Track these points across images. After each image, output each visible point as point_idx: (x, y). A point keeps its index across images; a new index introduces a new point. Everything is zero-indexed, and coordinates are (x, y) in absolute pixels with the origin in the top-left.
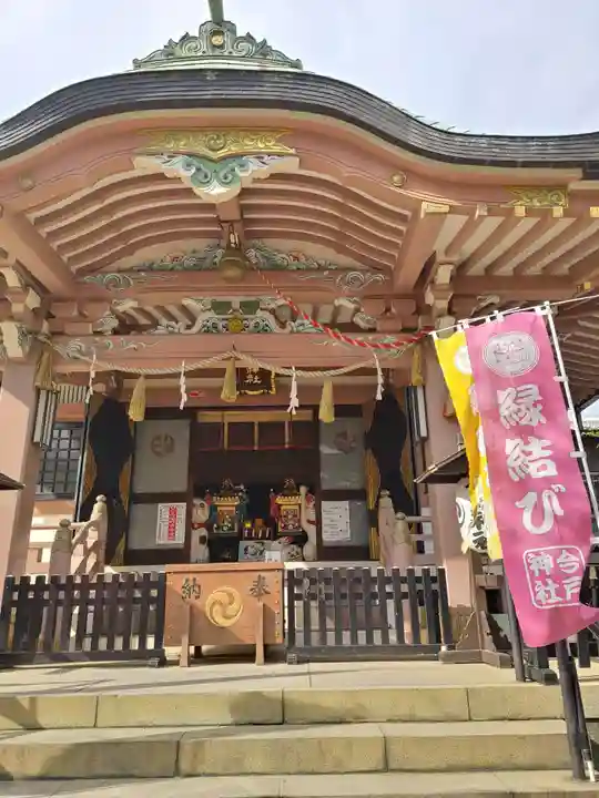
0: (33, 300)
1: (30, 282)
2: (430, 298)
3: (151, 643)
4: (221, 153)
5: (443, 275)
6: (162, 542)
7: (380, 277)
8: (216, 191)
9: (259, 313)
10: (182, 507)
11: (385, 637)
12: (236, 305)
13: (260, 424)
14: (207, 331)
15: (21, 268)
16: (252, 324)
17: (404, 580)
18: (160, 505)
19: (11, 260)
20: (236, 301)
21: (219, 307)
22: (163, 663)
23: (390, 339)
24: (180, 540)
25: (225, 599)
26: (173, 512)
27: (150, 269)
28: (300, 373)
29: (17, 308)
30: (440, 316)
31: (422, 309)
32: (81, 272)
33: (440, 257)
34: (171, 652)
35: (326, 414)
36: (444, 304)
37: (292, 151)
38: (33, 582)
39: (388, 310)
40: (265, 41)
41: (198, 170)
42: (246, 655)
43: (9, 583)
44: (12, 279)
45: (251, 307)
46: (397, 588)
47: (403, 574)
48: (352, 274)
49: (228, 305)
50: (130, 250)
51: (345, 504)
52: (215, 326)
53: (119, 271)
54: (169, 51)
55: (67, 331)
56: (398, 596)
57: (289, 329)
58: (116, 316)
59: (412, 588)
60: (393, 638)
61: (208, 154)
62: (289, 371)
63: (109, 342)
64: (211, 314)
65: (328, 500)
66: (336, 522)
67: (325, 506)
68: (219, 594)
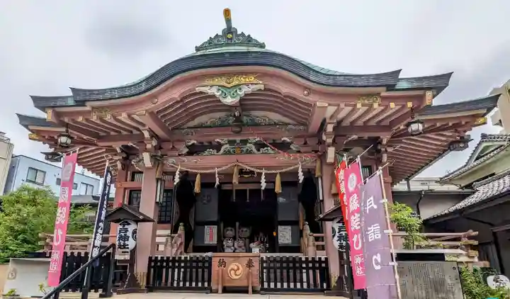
0: (154, 143)
1: (154, 135)
2: (324, 138)
3: (206, 284)
4: (231, 85)
5: (330, 128)
6: (206, 243)
7: (302, 127)
8: (229, 100)
9: (248, 145)
10: (215, 228)
11: (302, 285)
12: (238, 141)
13: (250, 190)
14: (226, 153)
15: (150, 130)
16: (245, 149)
17: (310, 262)
18: (206, 227)
19: (147, 128)
20: (238, 139)
21: (231, 142)
22: (212, 292)
24: (215, 242)
25: (236, 268)
26: (211, 230)
27: (201, 126)
28: (267, 172)
29: (149, 146)
30: (329, 146)
31: (321, 142)
32: (173, 129)
33: (328, 121)
34: (214, 287)
35: (278, 189)
36: (330, 141)
37: (261, 82)
38: (159, 259)
39: (306, 142)
40: (249, 36)
41: (222, 92)
42: (244, 290)
43: (150, 258)
44: (147, 135)
45: (245, 142)
46: (307, 265)
47: (310, 259)
48: (290, 126)
49: (235, 141)
50: (193, 118)
51: (289, 227)
52: (229, 151)
53: (188, 128)
54: (211, 43)
55: (168, 154)
56: (308, 269)
57: (261, 152)
58: (188, 147)
59: (313, 265)
60: (305, 286)
61: (226, 85)
62: (261, 171)
63: (185, 159)
64: (228, 146)
65: (281, 225)
66: (285, 235)
67: (280, 228)
68: (233, 266)
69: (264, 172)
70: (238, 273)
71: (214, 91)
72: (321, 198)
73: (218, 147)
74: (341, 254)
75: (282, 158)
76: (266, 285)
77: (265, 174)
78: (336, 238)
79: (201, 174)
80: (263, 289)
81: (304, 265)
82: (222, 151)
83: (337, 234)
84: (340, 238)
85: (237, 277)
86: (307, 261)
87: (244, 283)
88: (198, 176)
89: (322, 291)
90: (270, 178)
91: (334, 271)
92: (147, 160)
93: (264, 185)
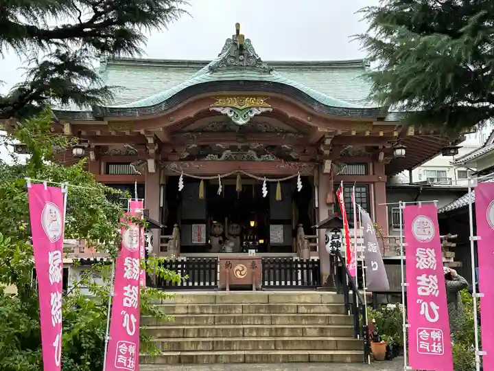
0: (156, 147)
2: (322, 149)
3: (213, 283)
4: (243, 107)
5: (328, 142)
6: (195, 242)
7: (302, 136)
8: (241, 122)
9: (249, 151)
10: (203, 227)
11: (297, 283)
12: (240, 147)
14: (227, 159)
15: (155, 137)
16: (246, 156)
17: (305, 263)
18: (193, 225)
20: (239, 145)
21: (233, 148)
22: (218, 289)
23: (305, 164)
24: (203, 241)
25: (241, 269)
26: (199, 229)
27: (203, 131)
28: (268, 180)
30: (327, 158)
31: (320, 153)
33: (326, 136)
35: (278, 198)
36: (327, 152)
37: (270, 106)
39: (305, 150)
41: (235, 113)
42: (248, 288)
45: (246, 148)
46: (302, 266)
47: (305, 261)
48: (290, 134)
49: (236, 147)
51: (281, 227)
52: (231, 157)
53: (190, 131)
55: (169, 159)
56: (302, 269)
57: (262, 159)
58: (188, 151)
59: (307, 266)
60: (300, 283)
61: (238, 107)
62: (262, 179)
63: (187, 164)
64: (229, 151)
65: (273, 224)
66: (277, 234)
67: (272, 227)
68: (239, 267)
69: (265, 180)
70: (243, 273)
71: (226, 111)
72: (317, 206)
73: (219, 152)
74: (331, 257)
75: (283, 166)
76: (266, 283)
77: (267, 182)
78: (329, 244)
79: (204, 180)
80: (263, 286)
81: (299, 266)
82: (223, 157)
83: (330, 242)
84: (333, 244)
85: (242, 277)
86: (302, 262)
87: (249, 283)
88: (202, 183)
89: (314, 288)
92: (151, 165)
93: (265, 193)
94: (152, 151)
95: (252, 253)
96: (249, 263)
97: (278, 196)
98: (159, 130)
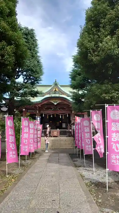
4: (56, 101)
8: (55, 104)
16: (57, 110)
21: (54, 108)
22: (51, 137)
23: (69, 111)
41: (54, 102)
42: (57, 137)
45: (57, 108)
52: (54, 110)
55: (41, 110)
56: (68, 133)
57: (60, 110)
58: (45, 108)
63: (45, 111)
66: (64, 125)
67: (63, 124)
68: (55, 132)
69: (61, 114)
71: (52, 102)
72: (71, 120)
73: (51, 109)
75: (64, 112)
76: (60, 136)
83: (73, 127)
85: (56, 134)
86: (68, 132)
87: (57, 136)
88: (48, 115)
89: (70, 137)
90: (62, 116)
91: (72, 133)
92: (38, 112)
93: (61, 117)
94: (38, 109)
95: (58, 129)
96: (57, 132)
97: (63, 118)
98: (40, 106)
